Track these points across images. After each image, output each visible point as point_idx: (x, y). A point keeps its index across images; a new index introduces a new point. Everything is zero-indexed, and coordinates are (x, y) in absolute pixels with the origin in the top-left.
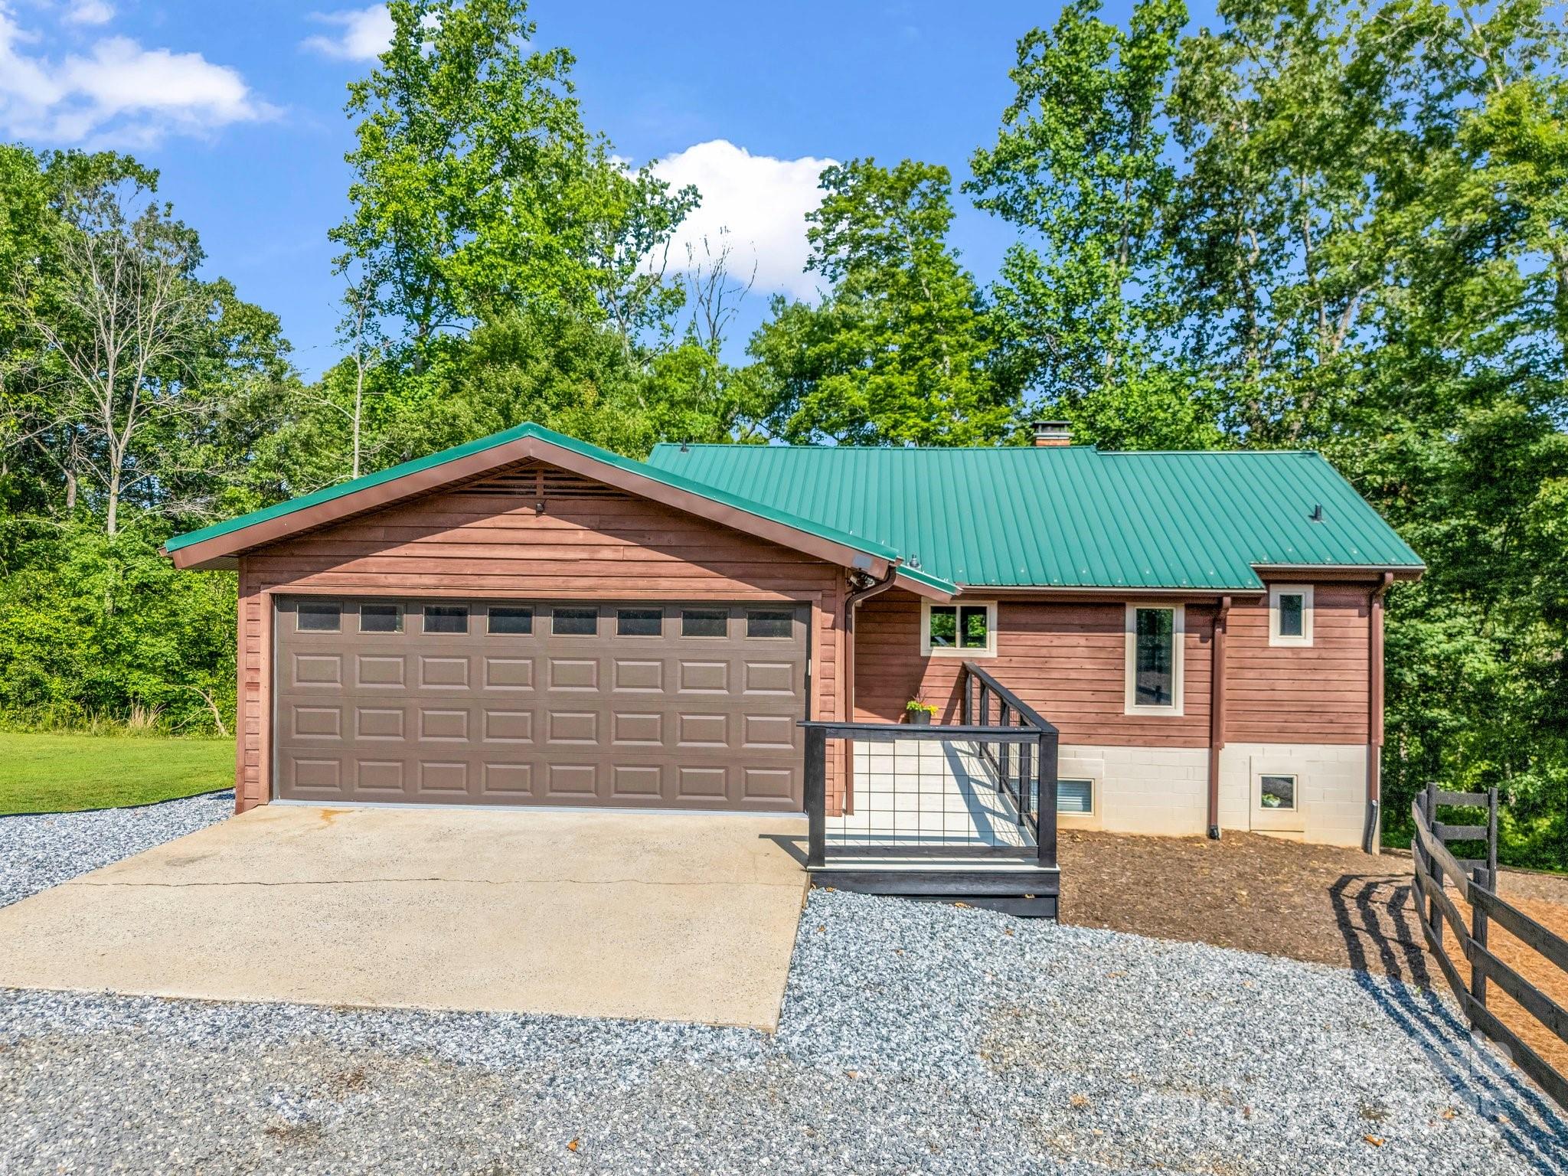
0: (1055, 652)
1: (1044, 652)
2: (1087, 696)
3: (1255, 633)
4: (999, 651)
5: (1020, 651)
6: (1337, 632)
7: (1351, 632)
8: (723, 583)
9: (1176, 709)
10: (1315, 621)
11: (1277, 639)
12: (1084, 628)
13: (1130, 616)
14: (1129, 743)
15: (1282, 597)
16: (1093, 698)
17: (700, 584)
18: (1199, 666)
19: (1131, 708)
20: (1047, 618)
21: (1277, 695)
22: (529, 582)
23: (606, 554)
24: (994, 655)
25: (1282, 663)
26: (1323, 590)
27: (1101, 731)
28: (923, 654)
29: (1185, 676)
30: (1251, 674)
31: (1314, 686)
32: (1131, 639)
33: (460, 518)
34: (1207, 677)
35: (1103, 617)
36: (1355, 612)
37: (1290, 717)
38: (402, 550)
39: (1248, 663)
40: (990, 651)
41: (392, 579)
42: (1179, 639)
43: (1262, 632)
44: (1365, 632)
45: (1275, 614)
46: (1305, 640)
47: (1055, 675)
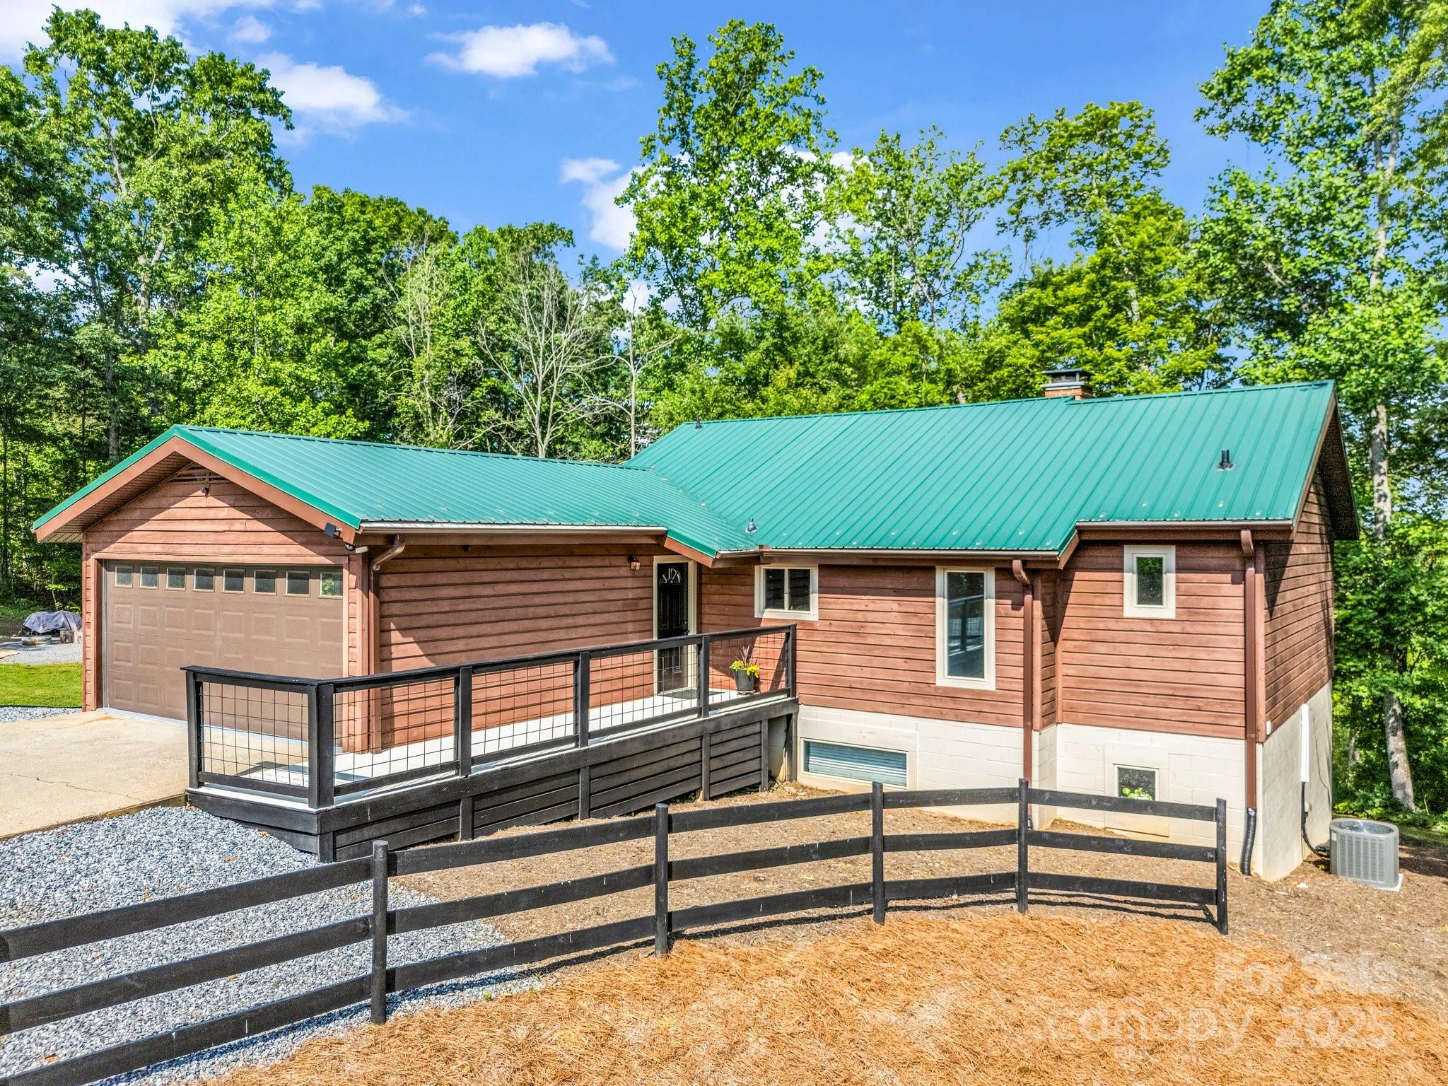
0: (871, 616)
1: (860, 616)
2: (900, 663)
3: (1108, 602)
4: (820, 614)
5: (838, 615)
6: (1205, 602)
7: (1222, 603)
9: (987, 682)
10: (1177, 589)
11: (1132, 608)
12: (897, 592)
13: (941, 579)
14: (941, 717)
15: (1139, 559)
16: (906, 666)
17: (283, 549)
18: (1010, 636)
19: (943, 679)
20: (861, 582)
21: (1133, 674)
23: (239, 526)
24: (816, 618)
25: (1138, 637)
26: (1189, 552)
27: (915, 701)
28: (757, 615)
29: (997, 647)
30: (1101, 648)
31: (1176, 665)
32: (942, 604)
34: (1020, 648)
35: (915, 581)
36: (1228, 577)
37: (1150, 700)
38: (146, 526)
39: (1101, 635)
40: (812, 614)
42: (990, 605)
43: (1115, 600)
44: (1239, 603)
45: (1130, 580)
46: (1168, 609)
47: (871, 640)
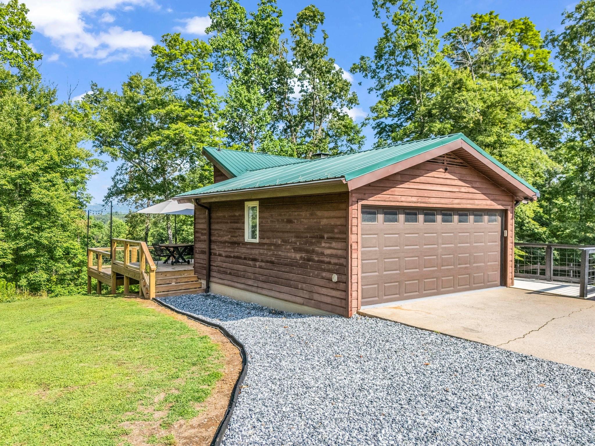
8: (489, 202)
17: (484, 202)
22: (443, 201)
23: (463, 190)
33: (423, 172)
38: (406, 185)
41: (403, 199)
